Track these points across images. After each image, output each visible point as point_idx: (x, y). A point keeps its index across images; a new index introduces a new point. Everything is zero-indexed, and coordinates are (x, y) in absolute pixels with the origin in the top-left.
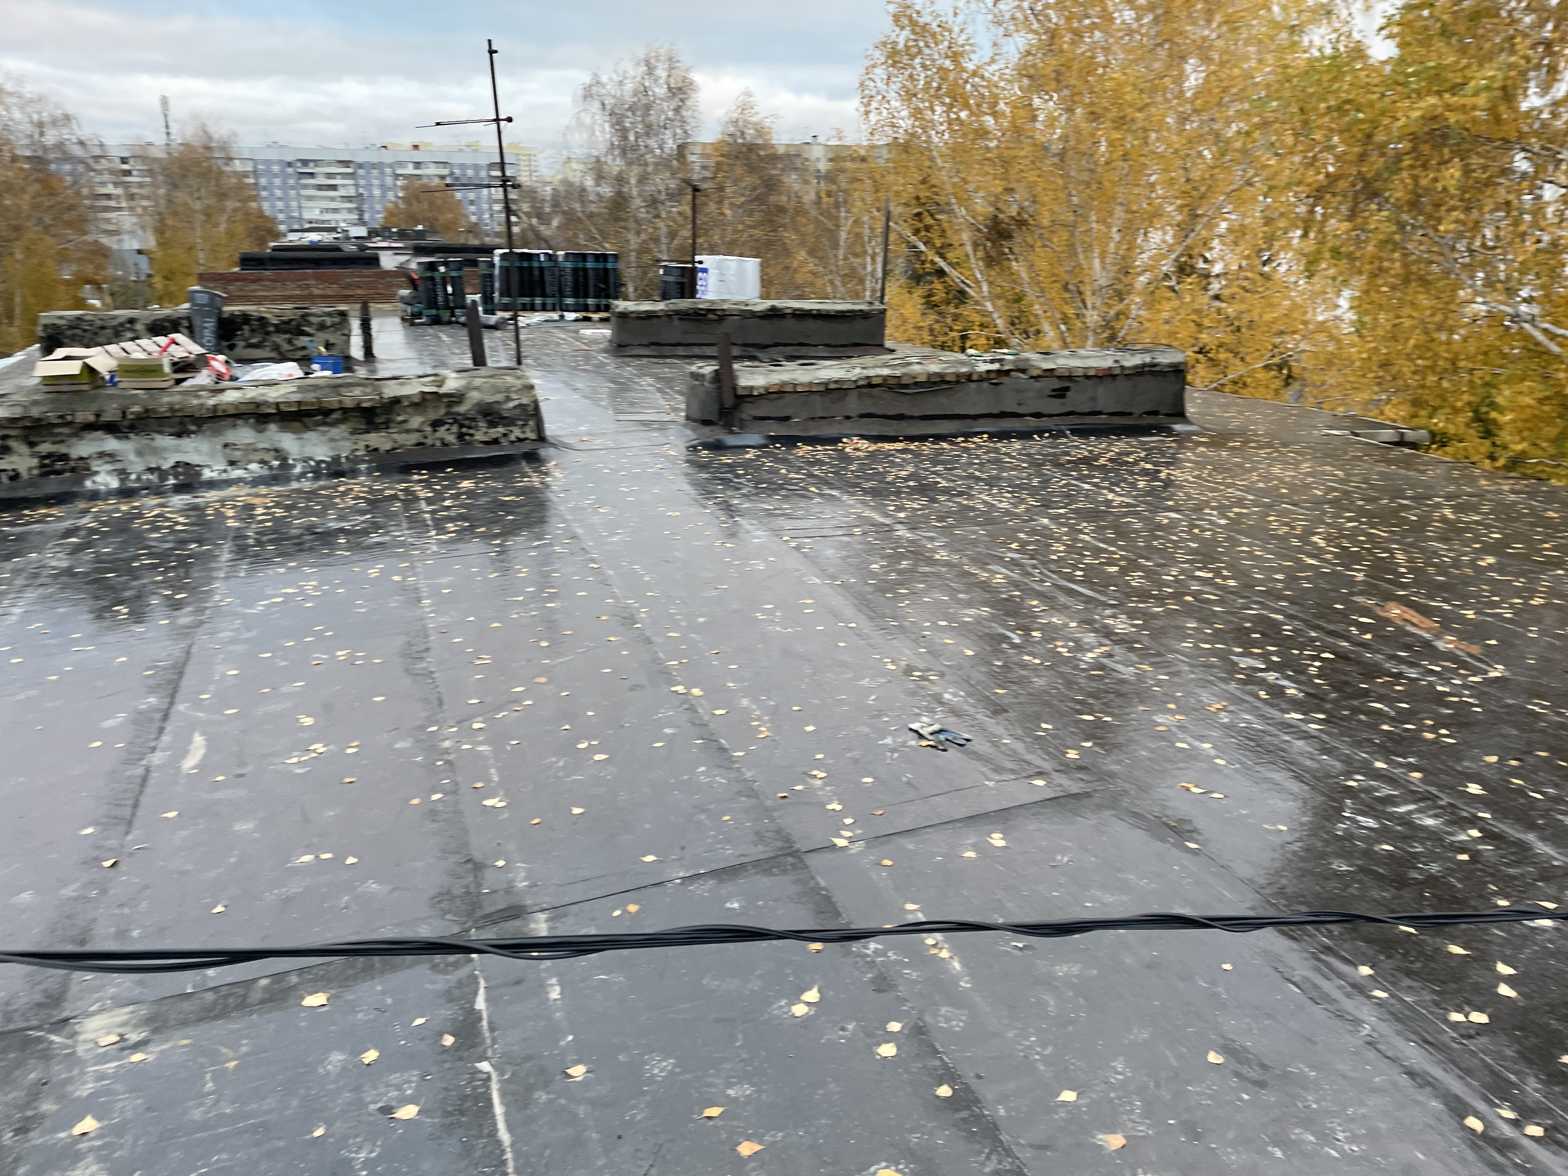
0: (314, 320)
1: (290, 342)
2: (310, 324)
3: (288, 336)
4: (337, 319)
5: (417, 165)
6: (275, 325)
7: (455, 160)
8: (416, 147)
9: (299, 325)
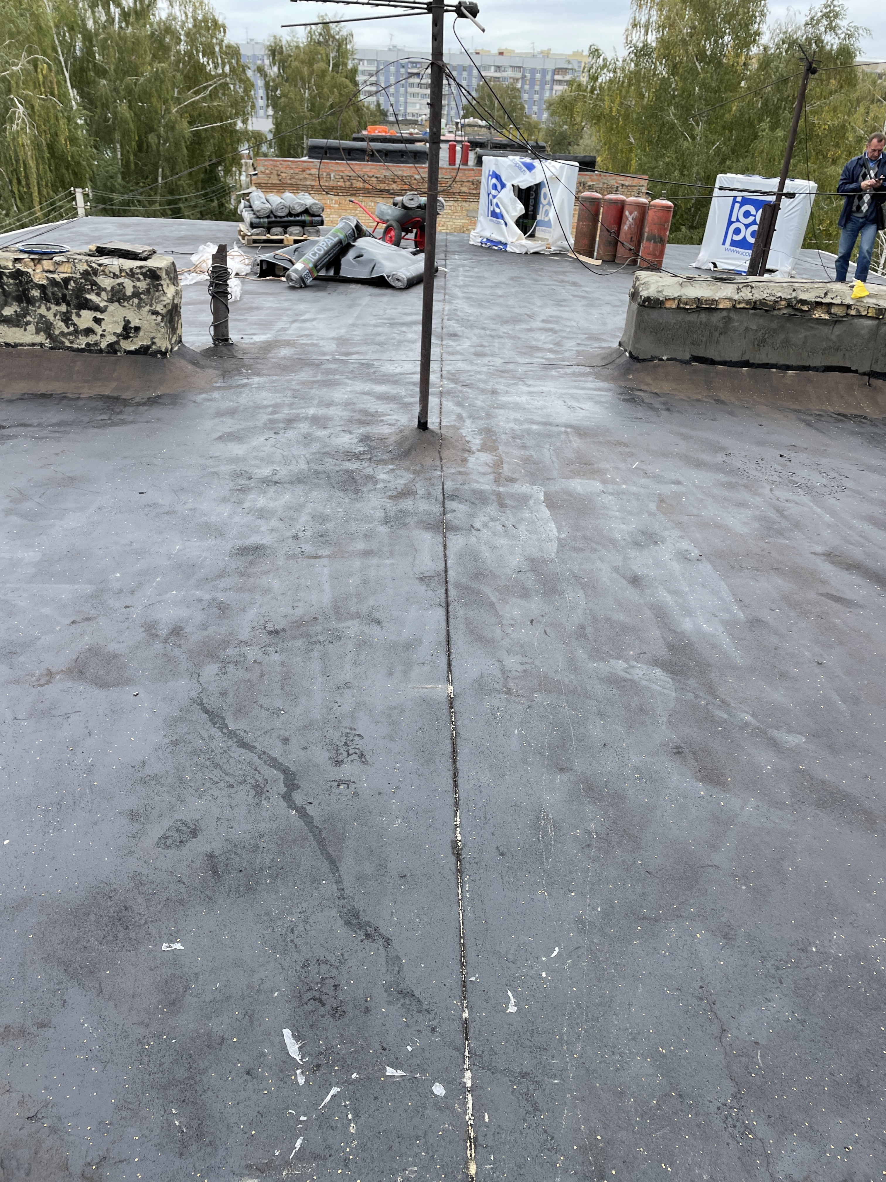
0: (106, 282)
1: (66, 319)
2: (99, 291)
3: (63, 308)
4: (142, 285)
5: (498, 68)
6: (42, 288)
7: (528, 65)
8: (501, 54)
9: (80, 291)
